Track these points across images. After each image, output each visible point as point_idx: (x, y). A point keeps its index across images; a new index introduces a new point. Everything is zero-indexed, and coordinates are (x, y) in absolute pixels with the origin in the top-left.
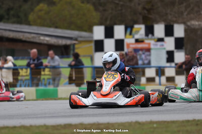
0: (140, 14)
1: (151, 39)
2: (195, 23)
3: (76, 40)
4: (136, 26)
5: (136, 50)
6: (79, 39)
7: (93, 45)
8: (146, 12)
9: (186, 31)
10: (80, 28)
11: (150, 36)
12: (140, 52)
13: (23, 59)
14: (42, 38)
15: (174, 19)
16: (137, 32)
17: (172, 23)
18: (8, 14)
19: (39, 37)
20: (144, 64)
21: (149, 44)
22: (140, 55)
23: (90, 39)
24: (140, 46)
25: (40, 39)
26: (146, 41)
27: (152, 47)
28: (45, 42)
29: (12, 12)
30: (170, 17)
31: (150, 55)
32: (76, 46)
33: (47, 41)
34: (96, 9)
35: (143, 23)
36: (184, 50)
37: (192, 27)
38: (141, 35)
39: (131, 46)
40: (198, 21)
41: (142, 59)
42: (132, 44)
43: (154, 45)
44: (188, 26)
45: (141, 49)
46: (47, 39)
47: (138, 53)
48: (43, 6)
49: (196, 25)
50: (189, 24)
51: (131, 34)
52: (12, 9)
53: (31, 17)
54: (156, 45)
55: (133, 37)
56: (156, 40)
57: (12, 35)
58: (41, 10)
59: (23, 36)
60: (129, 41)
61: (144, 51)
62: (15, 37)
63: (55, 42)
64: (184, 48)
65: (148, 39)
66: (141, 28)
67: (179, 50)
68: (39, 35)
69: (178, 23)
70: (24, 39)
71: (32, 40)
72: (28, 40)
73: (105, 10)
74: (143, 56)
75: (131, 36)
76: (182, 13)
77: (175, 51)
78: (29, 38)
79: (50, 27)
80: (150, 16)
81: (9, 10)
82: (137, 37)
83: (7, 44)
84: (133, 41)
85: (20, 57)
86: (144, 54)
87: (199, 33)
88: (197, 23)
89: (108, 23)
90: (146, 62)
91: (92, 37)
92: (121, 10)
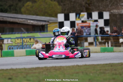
0: (84, 6)
1: (90, 21)
2: (115, 11)
3: (48, 22)
4: (82, 13)
5: (82, 27)
6: (50, 21)
7: (58, 25)
8: (87, 5)
9: (110, 15)
10: (50, 15)
11: (90, 19)
12: (85, 28)
13: (18, 33)
14: (29, 21)
15: (104, 9)
16: (83, 17)
17: (102, 11)
18: (10, 9)
19: (27, 21)
20: (87, 35)
21: (90, 23)
22: (85, 30)
23: (56, 21)
24: (84, 24)
25: (28, 22)
26: (88, 22)
27: (91, 25)
28: (31, 23)
29: (12, 7)
30: (101, 8)
31: (90, 30)
32: (48, 25)
33: (32, 23)
34: (59, 4)
35: (86, 12)
36: (109, 27)
37: (114, 13)
38: (85, 18)
39: (80, 25)
40: (117, 10)
41: (86, 32)
42: (80, 24)
43: (92, 24)
44: (112, 13)
45: (85, 27)
46: (32, 22)
47: (83, 29)
48: (29, 3)
49: (116, 12)
50: (112, 11)
51: (79, 18)
52: (12, 5)
53: (23, 10)
54: (94, 24)
55: (81, 20)
56: (93, 21)
57: (12, 20)
58: (28, 6)
59: (18, 20)
60: (78, 22)
61: (87, 28)
62: (13, 21)
63: (36, 23)
64: (109, 25)
65: (89, 21)
66: (84, 15)
67: (107, 27)
68: (27, 20)
69: (106, 11)
70: (19, 22)
71: (23, 23)
72: (21, 22)
73: (64, 5)
74: (86, 30)
75: (79, 19)
76: (108, 6)
77: (105, 27)
78: (21, 21)
79: (33, 15)
80: (90, 8)
81: (10, 6)
82: (83, 19)
83: (9, 25)
84: (80, 22)
85: (17, 33)
86: (87, 29)
87: (118, 16)
88: (117, 11)
89: (66, 12)
90: (88, 33)
91: (57, 20)
92: (74, 4)
